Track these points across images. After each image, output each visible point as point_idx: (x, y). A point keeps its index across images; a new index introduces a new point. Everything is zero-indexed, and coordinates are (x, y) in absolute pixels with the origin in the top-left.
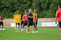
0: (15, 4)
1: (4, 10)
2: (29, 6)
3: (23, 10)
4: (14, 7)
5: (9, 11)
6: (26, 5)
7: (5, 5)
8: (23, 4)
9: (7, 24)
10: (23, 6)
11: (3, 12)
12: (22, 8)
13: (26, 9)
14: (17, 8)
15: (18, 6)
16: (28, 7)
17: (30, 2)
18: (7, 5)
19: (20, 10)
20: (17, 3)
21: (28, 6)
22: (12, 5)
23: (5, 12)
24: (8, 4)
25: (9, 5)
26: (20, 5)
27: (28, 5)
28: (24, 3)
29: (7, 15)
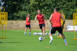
0: (59, 1)
1: (44, 9)
2: (76, 4)
3: (68, 10)
4: (57, 5)
5: (51, 10)
6: (72, 3)
7: (45, 2)
9: (48, 27)
11: (43, 11)
12: (67, 7)
13: (72, 8)
14: (61, 6)
15: (62, 4)
16: (75, 6)
18: (48, 2)
21: (74, 4)
22: (54, 2)
23: (45, 11)
25: (51, 2)
26: (65, 3)
27: (74, 3)
28: (70, 0)
29: (48, 15)
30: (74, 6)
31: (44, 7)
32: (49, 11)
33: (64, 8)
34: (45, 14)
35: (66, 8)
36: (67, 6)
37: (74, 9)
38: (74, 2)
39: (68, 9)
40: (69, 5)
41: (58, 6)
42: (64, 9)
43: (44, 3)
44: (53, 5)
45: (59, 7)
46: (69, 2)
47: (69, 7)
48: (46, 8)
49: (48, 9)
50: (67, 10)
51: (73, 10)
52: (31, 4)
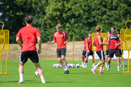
0: (94, 9)
1: (70, 23)
2: (123, 13)
3: (111, 23)
4: (91, 16)
5: (81, 24)
6: (117, 12)
7: (72, 12)
8: (112, 9)
10: (110, 14)
11: (68, 27)
12: (108, 19)
13: (117, 20)
14: (98, 18)
15: (100, 14)
16: (122, 17)
17: (126, 5)
18: (76, 11)
19: (105, 23)
20: (99, 7)
21: (121, 14)
22: (87, 11)
23: (72, 27)
24: (79, 10)
25: (82, 12)
26: (105, 13)
27: (121, 12)
28: (114, 8)
29: (77, 34)
30: (120, 17)
31: (70, 20)
32: (78, 26)
33: (104, 20)
34: (71, 31)
35: (107, 21)
36: (108, 17)
37: (121, 21)
38: (120, 10)
39: (110, 21)
40: (112, 16)
41: (94, 17)
42: (103, 22)
43: (69, 14)
44: (84, 17)
45: (96, 19)
46: (113, 10)
47: (112, 19)
48: (73, 21)
49: (76, 22)
50: (108, 24)
51: (119, 24)
52: (48, 15)
